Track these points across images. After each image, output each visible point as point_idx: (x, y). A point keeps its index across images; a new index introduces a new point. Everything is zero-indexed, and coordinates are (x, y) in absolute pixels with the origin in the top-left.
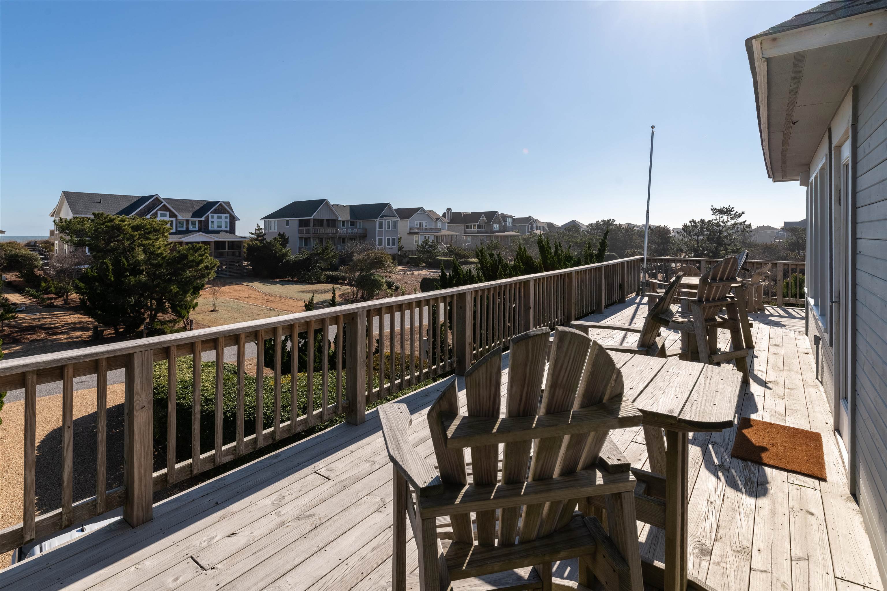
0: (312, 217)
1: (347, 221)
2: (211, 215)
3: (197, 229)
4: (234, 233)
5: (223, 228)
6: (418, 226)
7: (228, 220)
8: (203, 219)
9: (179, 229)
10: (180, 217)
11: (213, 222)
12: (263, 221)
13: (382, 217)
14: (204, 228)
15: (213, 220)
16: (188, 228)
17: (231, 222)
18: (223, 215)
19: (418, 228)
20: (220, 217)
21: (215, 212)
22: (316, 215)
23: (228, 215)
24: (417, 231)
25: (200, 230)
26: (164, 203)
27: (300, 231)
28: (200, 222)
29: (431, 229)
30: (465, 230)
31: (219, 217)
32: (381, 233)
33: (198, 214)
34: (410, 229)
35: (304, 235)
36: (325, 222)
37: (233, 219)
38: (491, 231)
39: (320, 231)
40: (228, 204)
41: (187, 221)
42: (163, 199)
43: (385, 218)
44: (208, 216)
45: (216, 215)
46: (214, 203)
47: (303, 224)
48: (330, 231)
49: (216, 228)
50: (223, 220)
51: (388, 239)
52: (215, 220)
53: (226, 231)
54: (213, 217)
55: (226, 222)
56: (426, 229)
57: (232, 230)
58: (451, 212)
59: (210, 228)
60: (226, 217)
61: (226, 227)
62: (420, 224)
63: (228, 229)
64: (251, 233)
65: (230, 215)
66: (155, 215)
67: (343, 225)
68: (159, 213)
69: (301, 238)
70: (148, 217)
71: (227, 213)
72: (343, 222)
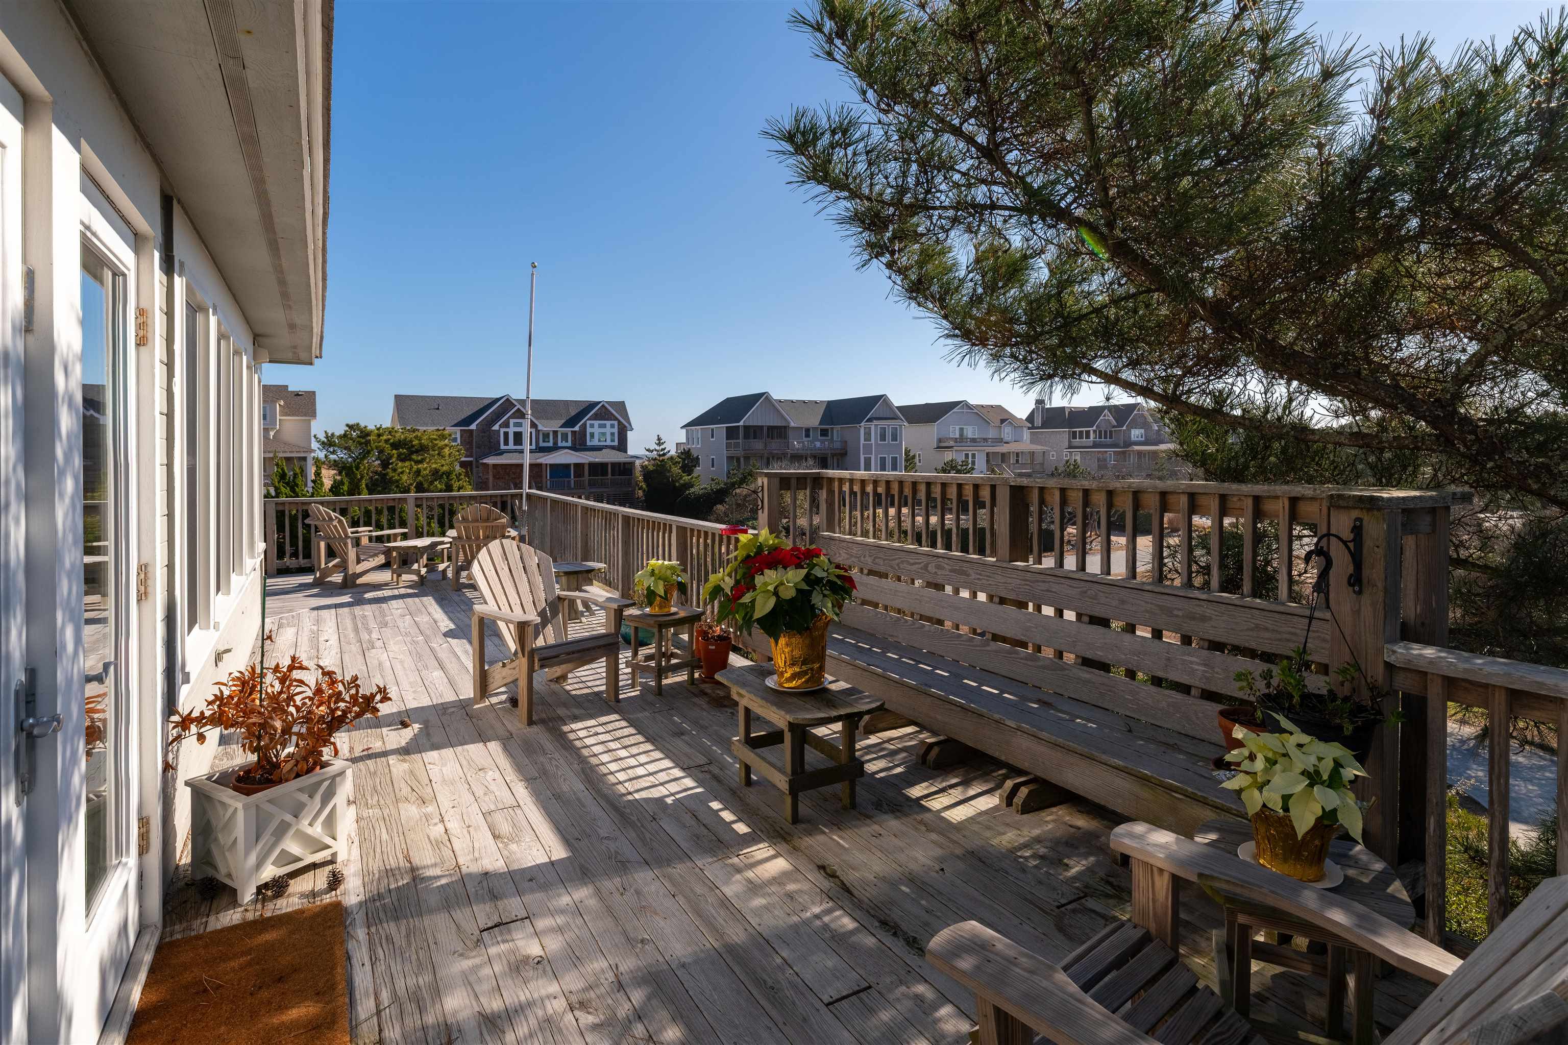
0: (741, 423)
1: (815, 429)
2: (588, 422)
3: (569, 444)
4: (625, 451)
5: (609, 443)
7: (616, 430)
8: (577, 428)
9: (542, 444)
10: (540, 427)
11: (592, 434)
12: (684, 431)
13: (870, 420)
14: (579, 444)
15: (592, 430)
16: (555, 443)
17: (619, 433)
18: (608, 423)
20: (604, 426)
21: (596, 417)
22: (749, 419)
23: (616, 423)
24: (952, 443)
25: (573, 448)
26: (518, 406)
27: (728, 446)
28: (574, 433)
29: (985, 440)
30: (1070, 442)
31: (600, 426)
32: (868, 449)
33: (571, 422)
34: (940, 441)
35: (733, 452)
36: (765, 429)
37: (623, 430)
38: (1125, 442)
39: (758, 445)
40: (621, 406)
41: (555, 433)
42: (516, 400)
43: (875, 422)
44: (585, 425)
45: (596, 423)
46: (593, 405)
47: (731, 433)
48: (775, 445)
49: (595, 442)
50: (608, 430)
51: (883, 460)
52: (596, 430)
53: (613, 448)
54: (592, 426)
55: (612, 434)
56: (974, 440)
57: (622, 446)
59: (589, 443)
60: (612, 426)
61: (613, 441)
63: (616, 443)
64: (648, 450)
65: (619, 422)
66: (506, 424)
67: (807, 436)
68: (512, 421)
69: (730, 458)
70: (496, 427)
71: (616, 419)
72: (807, 430)
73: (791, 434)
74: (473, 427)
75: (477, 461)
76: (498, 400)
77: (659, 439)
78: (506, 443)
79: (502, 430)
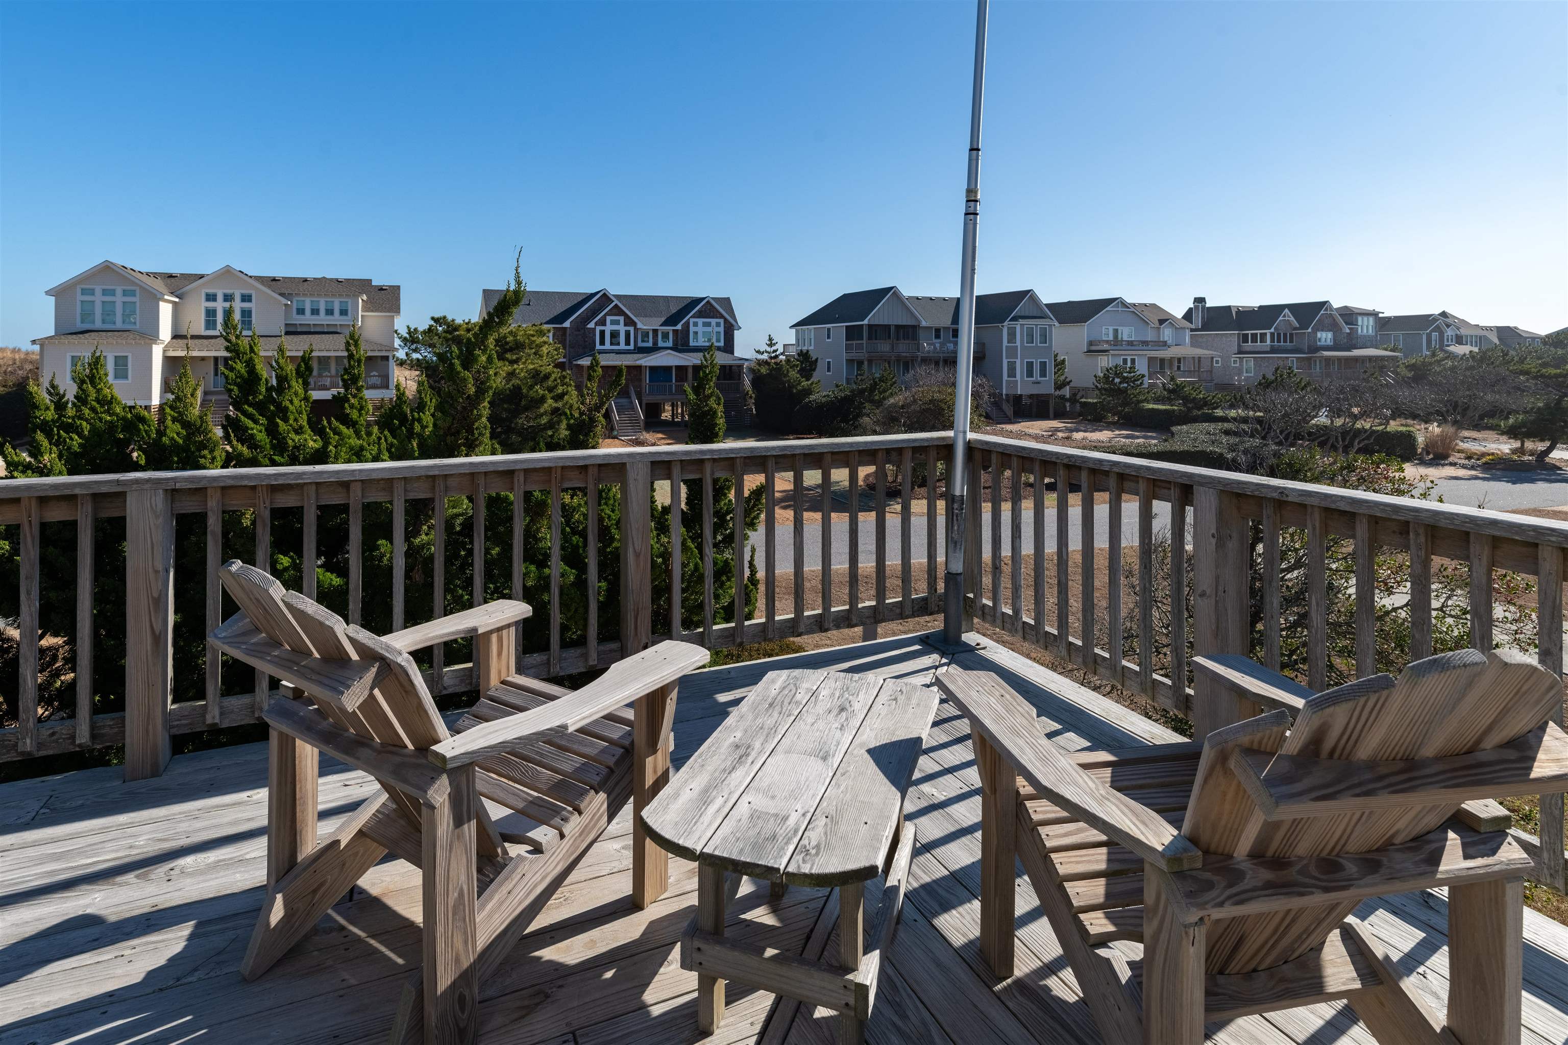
0: (866, 322)
2: (692, 320)
3: (670, 344)
4: (732, 352)
5: (714, 343)
6: (1111, 338)
7: (721, 329)
8: (679, 327)
9: (640, 344)
10: (640, 325)
11: (696, 333)
12: (794, 331)
13: (1015, 319)
14: (682, 344)
15: (695, 329)
16: (655, 342)
17: (725, 333)
18: (713, 321)
19: (1107, 342)
20: (709, 324)
21: (700, 315)
22: (874, 317)
23: (722, 321)
24: (1105, 347)
25: (675, 348)
26: (616, 302)
27: (848, 348)
28: (676, 332)
29: (1144, 342)
30: (1239, 345)
31: (705, 324)
32: (1012, 352)
33: (672, 320)
34: (1090, 343)
35: (854, 355)
36: (892, 329)
37: (730, 330)
38: (1309, 346)
39: (884, 347)
40: (726, 302)
41: (655, 331)
42: (615, 296)
43: (1021, 321)
44: (688, 323)
45: (700, 321)
46: (697, 301)
47: (852, 333)
48: (903, 348)
49: (701, 343)
50: (713, 329)
51: (1030, 365)
52: (700, 329)
53: (718, 349)
54: (696, 324)
55: (718, 333)
56: (1131, 343)
57: (729, 347)
58: (1204, 307)
59: (692, 344)
60: (718, 324)
61: (719, 341)
62: (1116, 331)
63: (722, 344)
64: (758, 352)
65: (726, 320)
66: (603, 322)
67: (938, 336)
68: (609, 318)
69: (850, 362)
70: (591, 325)
71: (722, 316)
72: (938, 331)
73: (921, 334)
74: (567, 324)
75: (570, 363)
76: (592, 295)
77: (770, 339)
78: (602, 342)
79: (598, 329)
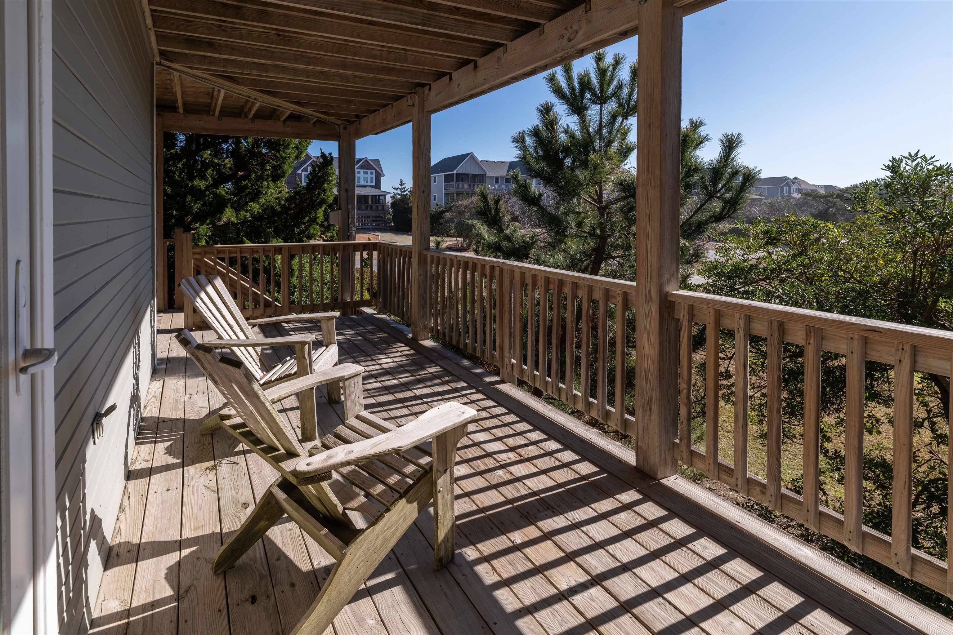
0: (455, 172)
1: (502, 178)
2: (357, 171)
4: (380, 188)
5: (369, 183)
7: (374, 176)
11: (359, 178)
15: (369, 173)
17: (376, 178)
18: (369, 171)
20: (367, 173)
21: (361, 167)
22: (459, 169)
23: (374, 171)
26: (314, 159)
27: (446, 187)
31: (364, 173)
35: (448, 191)
36: (470, 176)
37: (379, 176)
39: (465, 186)
45: (362, 171)
47: (448, 179)
49: (362, 183)
50: (369, 176)
52: (362, 176)
53: (372, 186)
54: (359, 173)
55: (372, 178)
57: (378, 186)
59: (357, 183)
60: (372, 173)
61: (372, 182)
63: (374, 184)
64: (394, 188)
65: (376, 171)
66: (306, 170)
67: (497, 182)
68: (309, 168)
69: (447, 195)
70: (300, 171)
71: (374, 169)
72: (497, 179)
73: (487, 180)
77: (401, 182)
78: (305, 182)
79: (303, 173)
